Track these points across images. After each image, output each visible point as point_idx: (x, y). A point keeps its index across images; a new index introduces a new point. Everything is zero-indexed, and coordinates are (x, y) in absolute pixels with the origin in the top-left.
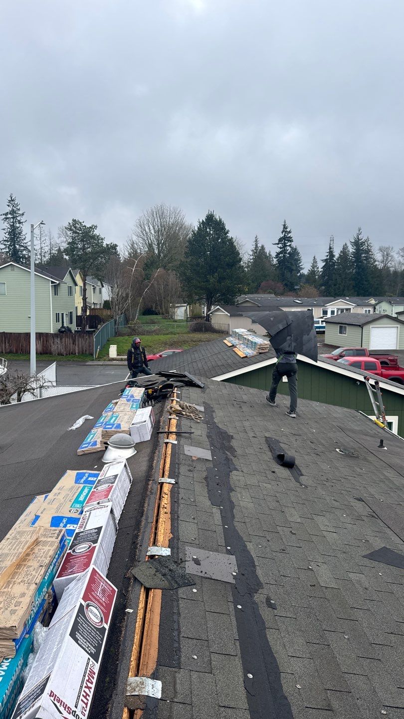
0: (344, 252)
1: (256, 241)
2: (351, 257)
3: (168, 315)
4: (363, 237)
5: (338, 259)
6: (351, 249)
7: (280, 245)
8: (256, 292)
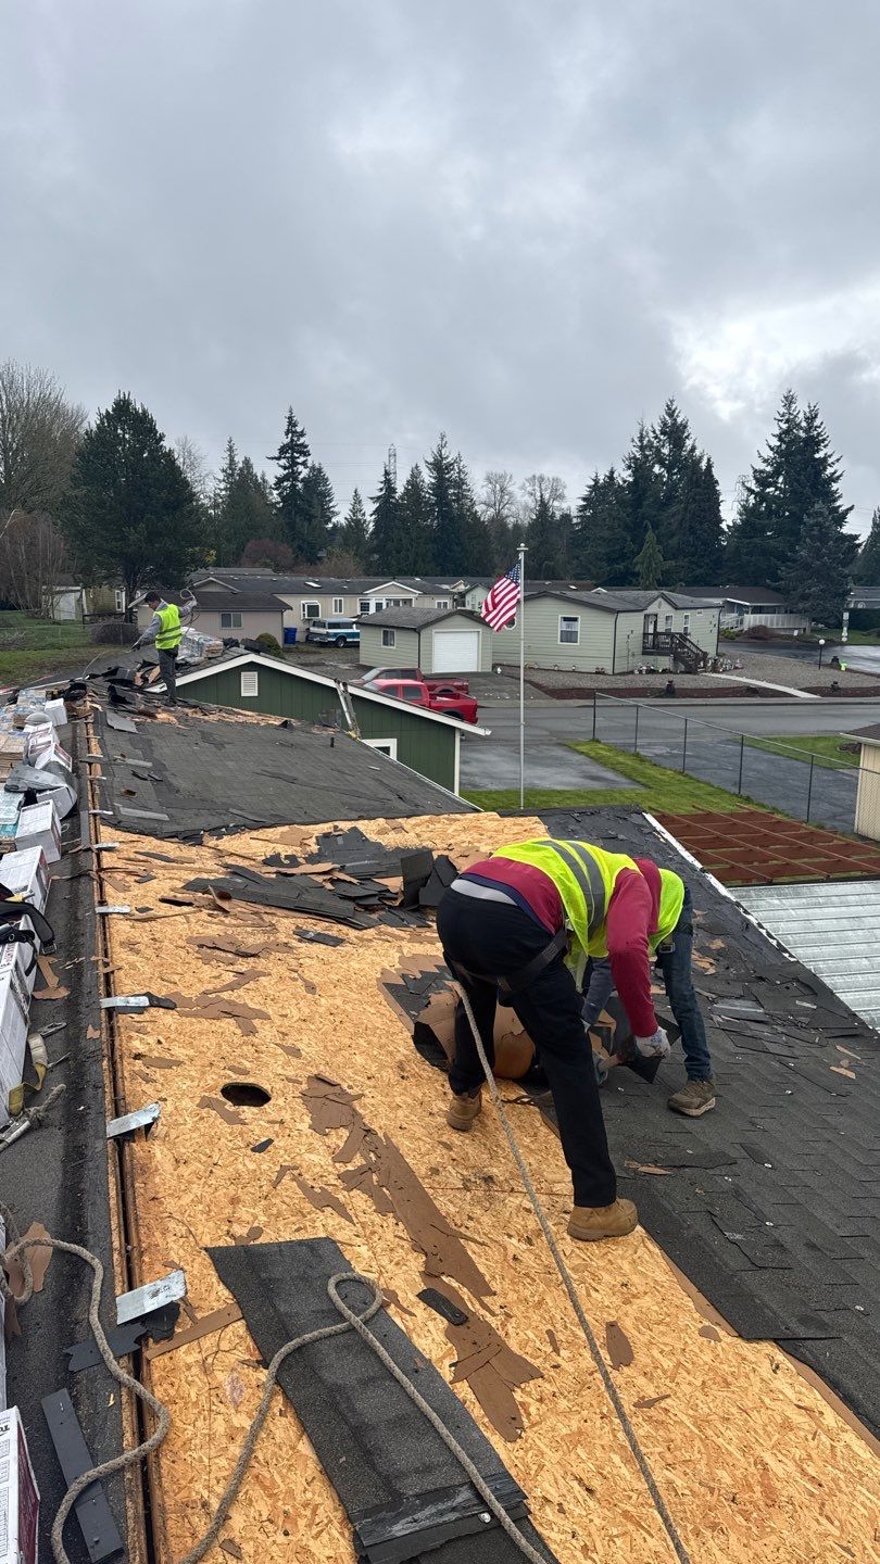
0: (414, 484)
1: (231, 449)
2: (428, 494)
3: (38, 611)
4: (450, 454)
5: (402, 498)
6: (428, 477)
7: (283, 462)
8: (237, 563)
